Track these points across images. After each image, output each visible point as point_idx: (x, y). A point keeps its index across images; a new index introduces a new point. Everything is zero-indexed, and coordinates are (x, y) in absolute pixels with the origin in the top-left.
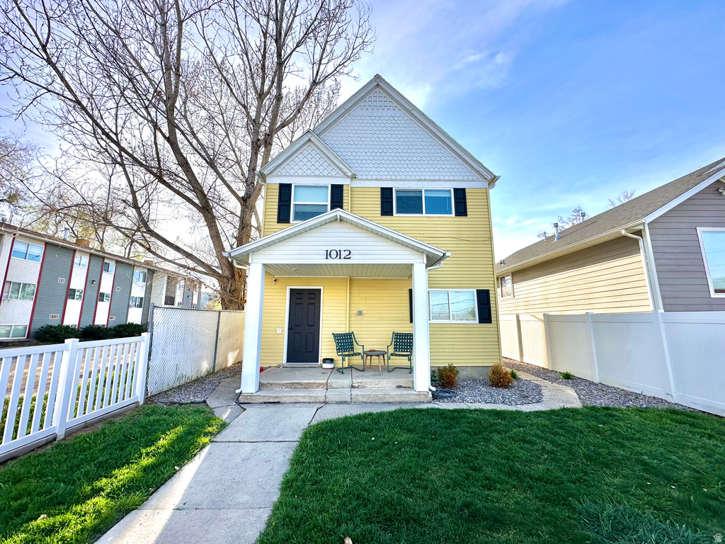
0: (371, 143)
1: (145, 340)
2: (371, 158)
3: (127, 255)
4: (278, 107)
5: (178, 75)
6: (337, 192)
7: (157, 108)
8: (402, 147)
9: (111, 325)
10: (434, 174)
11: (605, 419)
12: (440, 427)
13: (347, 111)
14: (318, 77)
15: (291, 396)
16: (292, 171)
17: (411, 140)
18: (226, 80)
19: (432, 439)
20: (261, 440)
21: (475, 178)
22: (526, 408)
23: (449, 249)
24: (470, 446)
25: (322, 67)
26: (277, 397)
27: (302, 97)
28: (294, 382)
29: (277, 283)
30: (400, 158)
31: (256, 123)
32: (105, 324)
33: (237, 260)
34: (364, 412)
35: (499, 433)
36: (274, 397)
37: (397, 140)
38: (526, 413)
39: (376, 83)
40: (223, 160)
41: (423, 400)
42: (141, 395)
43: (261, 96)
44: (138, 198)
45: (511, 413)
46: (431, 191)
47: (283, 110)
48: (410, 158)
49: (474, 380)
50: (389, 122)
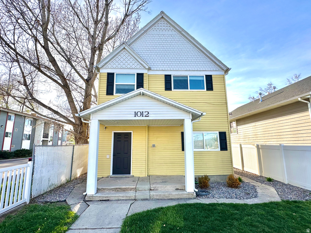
0: (159, 50)
1: (30, 166)
2: (159, 58)
3: (21, 110)
4: (106, 29)
5: (49, 11)
6: (140, 77)
7: (37, 30)
8: (176, 52)
9: (12, 150)
10: (195, 67)
11: (295, 209)
12: (202, 216)
13: (146, 31)
14: (128, 12)
15: (116, 196)
16: (115, 65)
17: (181, 48)
18: (76, 13)
19: (199, 225)
20: (99, 227)
21: (217, 69)
22: (250, 201)
23: (205, 111)
24: (221, 230)
25: (130, 6)
26: (107, 197)
27: (119, 22)
28: (117, 187)
29: (107, 129)
30: (175, 58)
31: (93, 38)
32: (9, 149)
33: (83, 118)
34: (158, 207)
35: (237, 220)
36: (106, 197)
37: (173, 48)
38: (250, 205)
39: (161, 16)
40: (75, 58)
41: (191, 197)
42: (28, 198)
43: (96, 22)
44: (27, 80)
45: (242, 206)
46: (193, 76)
47: (109, 30)
48: (181, 58)
49: (218, 183)
50: (169, 38)
